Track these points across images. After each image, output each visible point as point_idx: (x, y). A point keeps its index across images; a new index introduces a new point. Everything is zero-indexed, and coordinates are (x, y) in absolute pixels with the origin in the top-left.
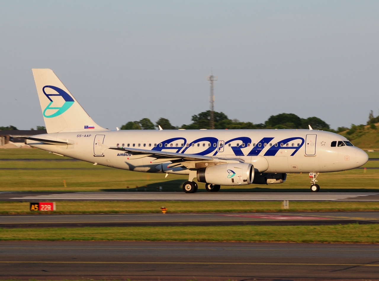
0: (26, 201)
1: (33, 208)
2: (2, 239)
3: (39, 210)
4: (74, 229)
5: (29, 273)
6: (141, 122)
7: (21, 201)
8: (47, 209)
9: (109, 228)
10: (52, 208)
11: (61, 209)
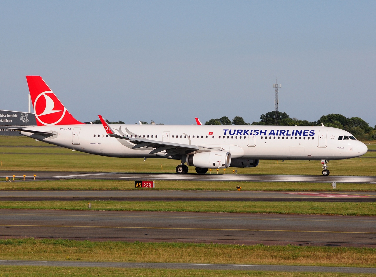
0: (132, 180)
1: (137, 185)
2: (114, 209)
3: (141, 187)
4: (169, 202)
5: (135, 236)
6: (221, 119)
7: (128, 180)
8: (148, 186)
9: (195, 202)
10: (152, 186)
11: (159, 187)
